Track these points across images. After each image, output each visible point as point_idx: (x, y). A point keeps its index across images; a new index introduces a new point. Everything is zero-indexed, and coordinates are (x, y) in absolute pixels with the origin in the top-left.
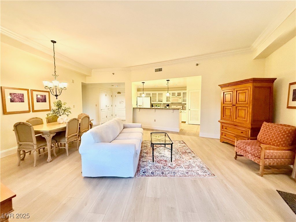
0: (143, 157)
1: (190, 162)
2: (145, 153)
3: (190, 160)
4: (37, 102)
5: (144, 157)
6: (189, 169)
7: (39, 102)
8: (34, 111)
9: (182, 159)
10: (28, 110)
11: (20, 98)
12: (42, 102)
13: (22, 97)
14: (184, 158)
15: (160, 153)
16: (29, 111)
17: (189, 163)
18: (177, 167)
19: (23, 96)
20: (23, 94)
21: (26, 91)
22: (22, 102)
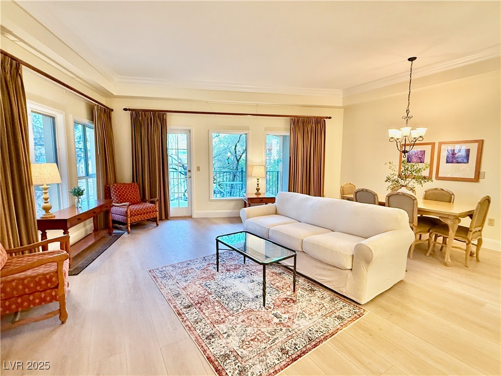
1: (186, 281)
3: (185, 284)
4: (447, 162)
6: (186, 269)
7: (451, 162)
9: (201, 282)
11: (419, 158)
12: (458, 162)
13: (422, 156)
14: (199, 286)
16: (430, 178)
17: (186, 279)
18: (205, 267)
19: (424, 153)
20: (424, 151)
21: (431, 146)
22: (421, 162)
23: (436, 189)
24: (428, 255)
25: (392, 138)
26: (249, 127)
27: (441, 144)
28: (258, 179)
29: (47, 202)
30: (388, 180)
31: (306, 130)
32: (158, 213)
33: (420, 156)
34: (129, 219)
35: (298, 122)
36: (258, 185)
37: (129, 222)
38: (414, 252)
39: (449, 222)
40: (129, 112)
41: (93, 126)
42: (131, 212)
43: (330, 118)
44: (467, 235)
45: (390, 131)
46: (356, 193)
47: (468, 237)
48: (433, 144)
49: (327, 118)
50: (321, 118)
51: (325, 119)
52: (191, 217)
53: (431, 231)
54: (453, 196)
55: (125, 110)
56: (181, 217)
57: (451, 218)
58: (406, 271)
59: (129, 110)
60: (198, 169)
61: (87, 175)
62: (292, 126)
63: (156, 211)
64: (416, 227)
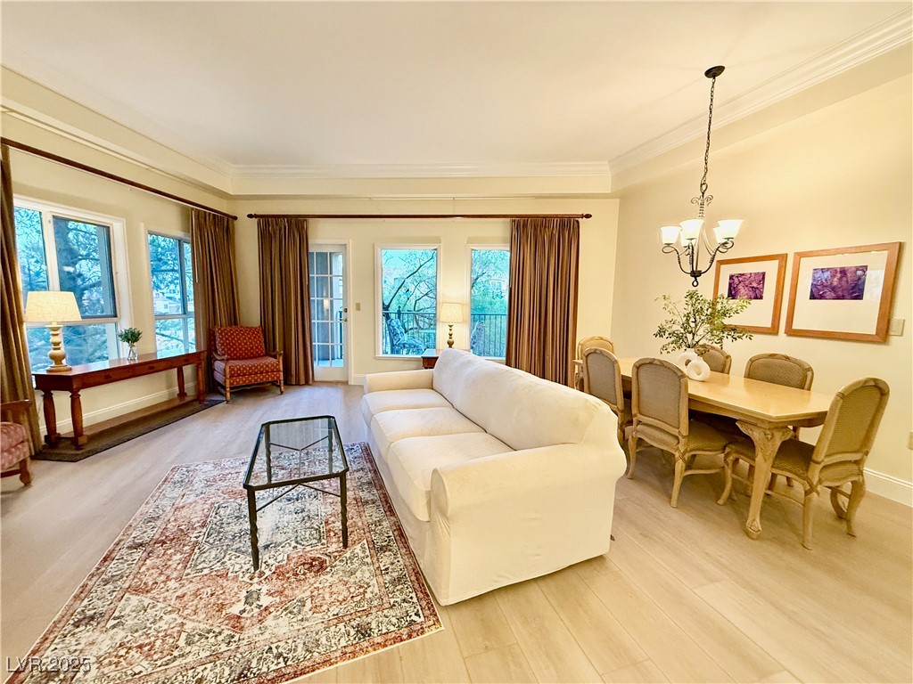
0: (369, 483)
2: (367, 502)
3: (191, 500)
4: (813, 297)
5: (364, 484)
7: (822, 297)
8: (791, 332)
10: (770, 326)
11: (753, 287)
12: (838, 298)
13: (759, 284)
15: (303, 511)
16: (773, 331)
19: (763, 278)
20: (764, 274)
21: (776, 262)
22: (756, 298)
23: (772, 356)
24: (721, 502)
25: (668, 245)
26: (440, 239)
27: (800, 255)
28: (451, 326)
29: (59, 349)
30: (661, 333)
31: (540, 239)
32: (282, 374)
33: (755, 285)
34: (228, 381)
35: (525, 225)
36: (451, 335)
37: (228, 385)
38: (680, 494)
39: (756, 435)
40: (255, 220)
41: (190, 239)
42: (231, 370)
43: (588, 216)
44: (807, 470)
45: (664, 230)
46: (587, 357)
47: (810, 474)
48: (783, 258)
49: (582, 216)
50: (570, 217)
51: (580, 220)
52: (346, 383)
53: (727, 450)
54: (809, 373)
55: (250, 216)
56: (331, 382)
57: (763, 426)
58: (612, 538)
59: (256, 216)
60: (358, 307)
61: (185, 313)
62: (515, 232)
63: (278, 371)
64: (684, 437)
